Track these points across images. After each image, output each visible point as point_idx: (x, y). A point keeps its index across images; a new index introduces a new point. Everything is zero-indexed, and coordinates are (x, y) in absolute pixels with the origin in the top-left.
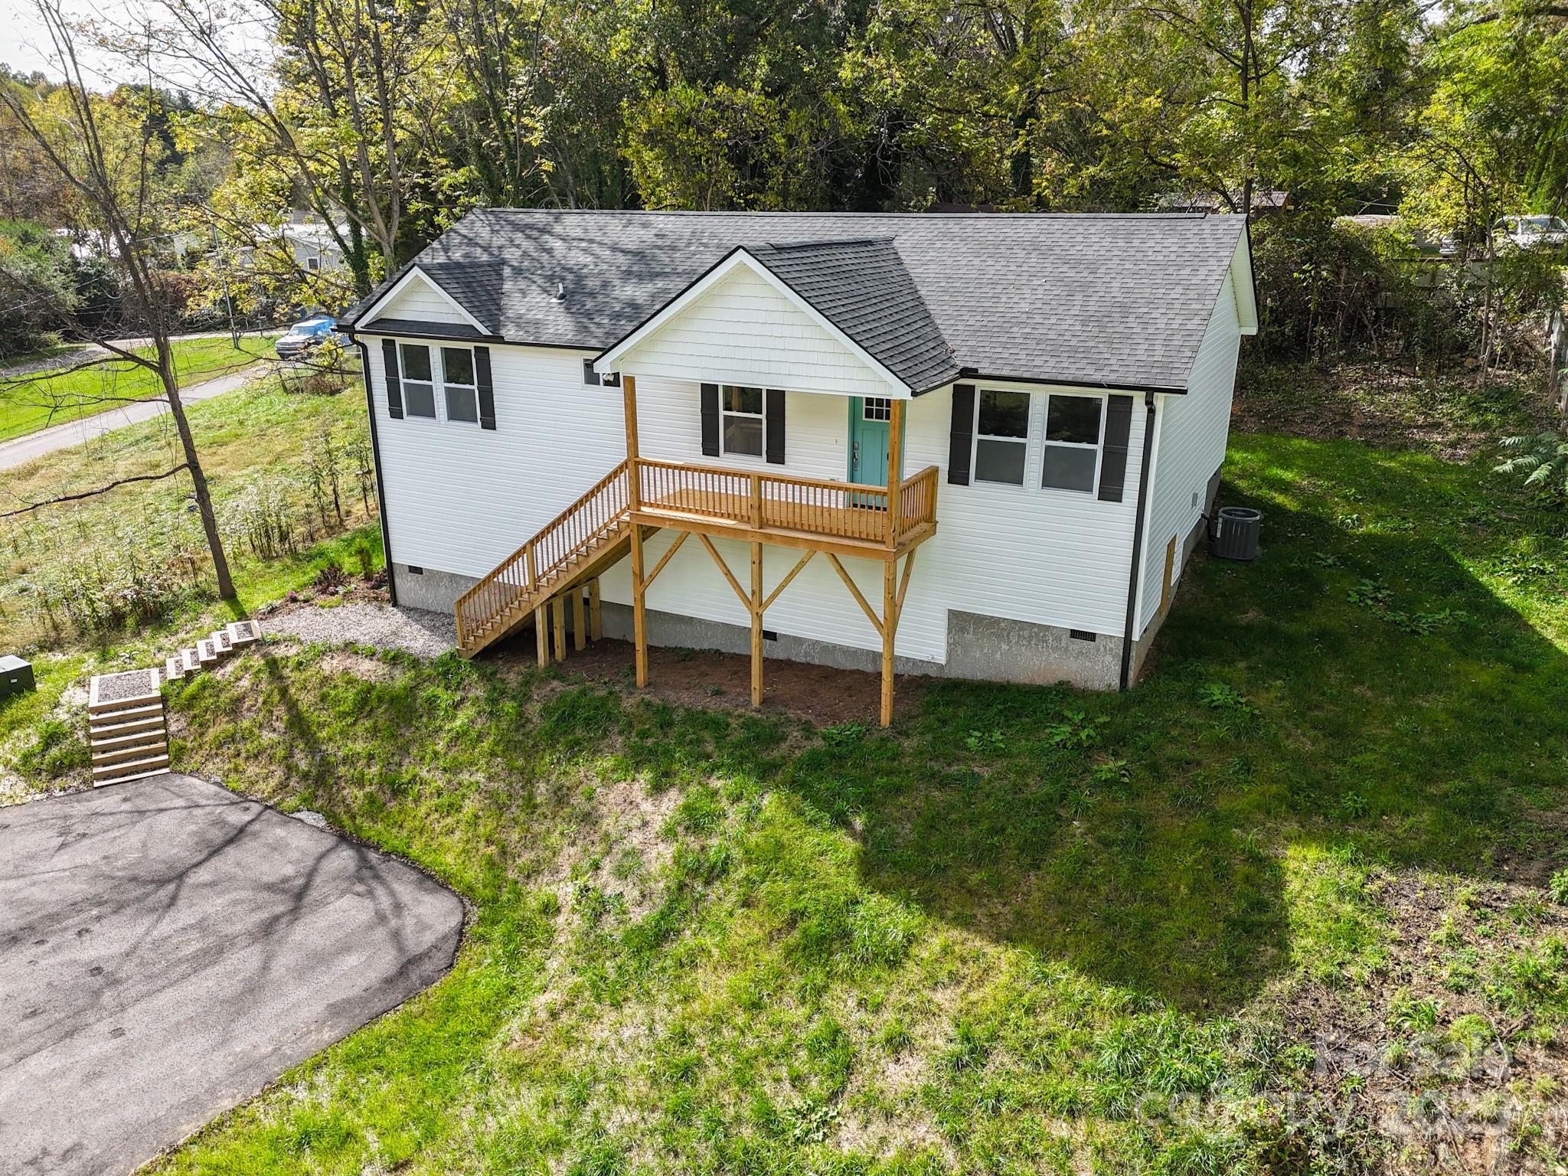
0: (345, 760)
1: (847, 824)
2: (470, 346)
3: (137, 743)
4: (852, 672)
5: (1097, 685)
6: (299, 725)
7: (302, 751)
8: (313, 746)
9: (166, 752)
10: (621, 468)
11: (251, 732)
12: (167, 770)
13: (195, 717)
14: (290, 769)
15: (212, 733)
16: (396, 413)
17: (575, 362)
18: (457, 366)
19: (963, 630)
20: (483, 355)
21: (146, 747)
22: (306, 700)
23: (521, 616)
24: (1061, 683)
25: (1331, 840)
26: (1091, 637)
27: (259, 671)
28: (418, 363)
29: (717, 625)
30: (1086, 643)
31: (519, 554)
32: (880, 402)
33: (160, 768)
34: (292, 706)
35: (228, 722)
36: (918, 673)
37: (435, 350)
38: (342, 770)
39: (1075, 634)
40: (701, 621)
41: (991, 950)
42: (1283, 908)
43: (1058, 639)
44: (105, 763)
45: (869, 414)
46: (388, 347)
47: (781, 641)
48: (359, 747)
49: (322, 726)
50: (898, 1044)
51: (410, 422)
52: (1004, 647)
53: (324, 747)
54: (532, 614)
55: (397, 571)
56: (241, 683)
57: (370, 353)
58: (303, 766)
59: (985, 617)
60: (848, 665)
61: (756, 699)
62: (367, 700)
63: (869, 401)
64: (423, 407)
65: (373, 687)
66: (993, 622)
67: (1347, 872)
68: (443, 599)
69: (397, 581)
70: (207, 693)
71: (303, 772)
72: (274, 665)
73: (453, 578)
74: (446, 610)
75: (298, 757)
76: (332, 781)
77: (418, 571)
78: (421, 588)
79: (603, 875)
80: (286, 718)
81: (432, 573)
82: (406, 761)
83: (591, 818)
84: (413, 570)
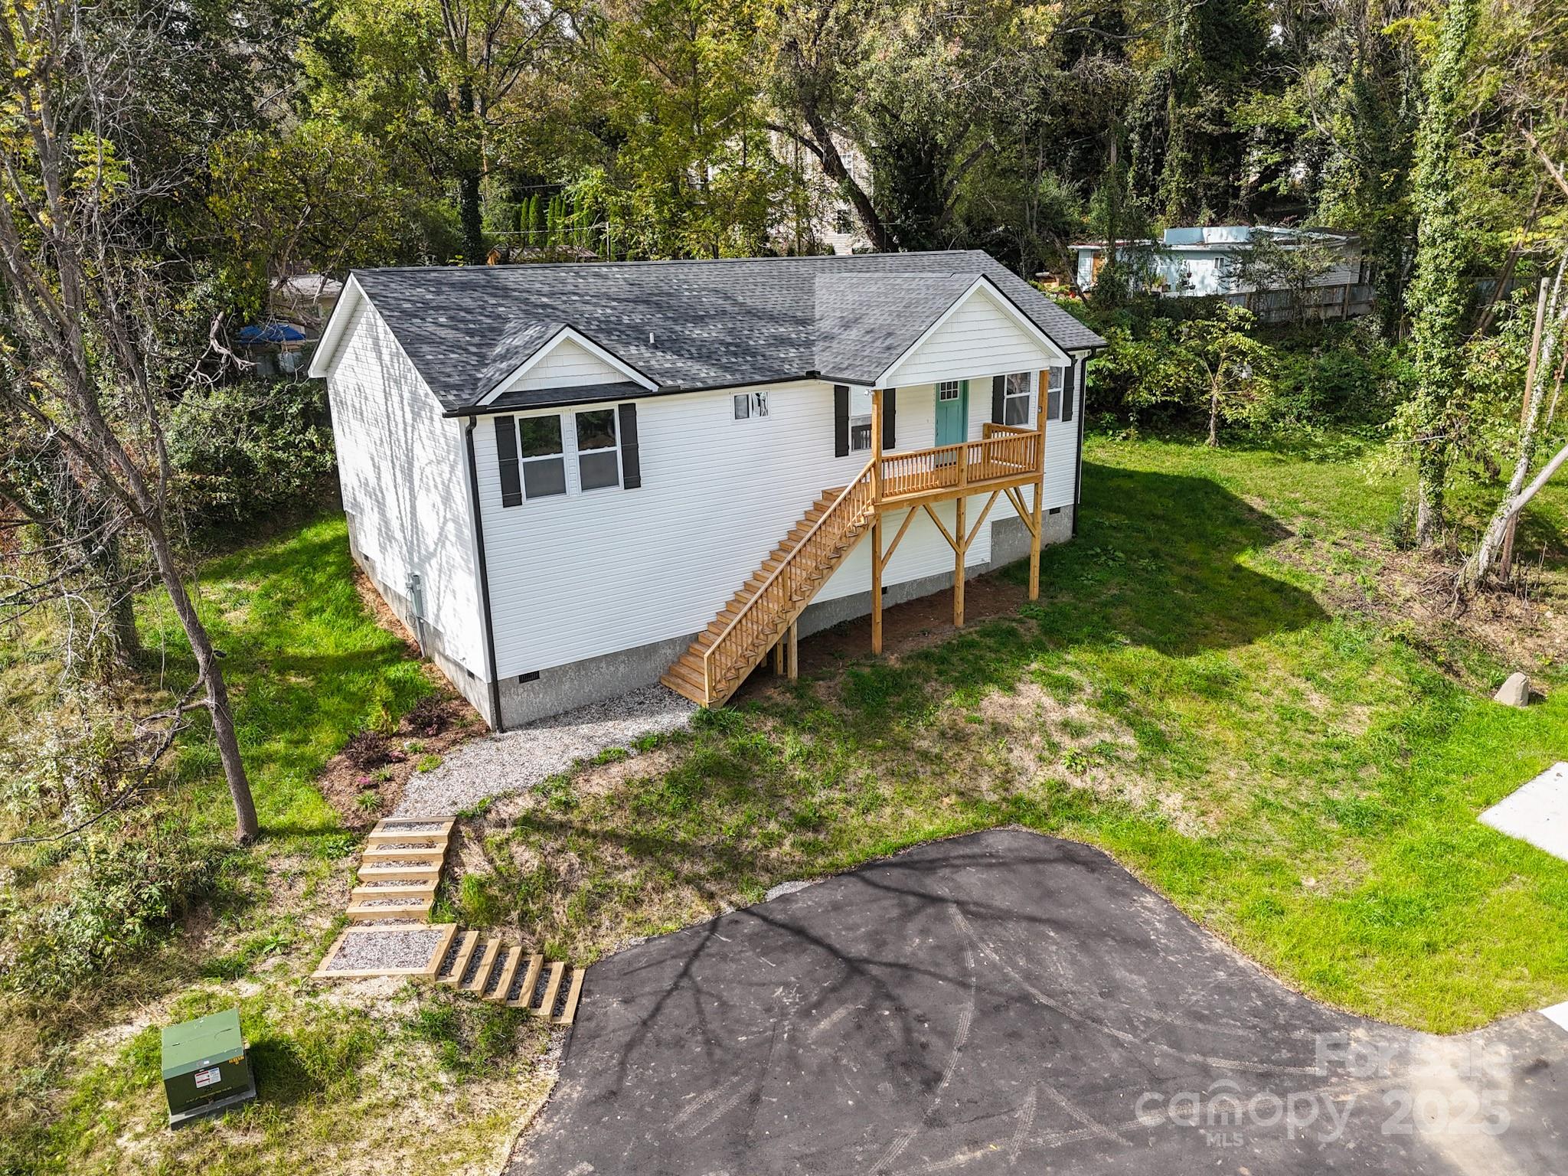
2: (614, 405)
5: (1062, 539)
6: (642, 847)
7: (683, 861)
9: (547, 960)
11: (605, 886)
12: (579, 972)
14: (694, 882)
15: (562, 917)
16: (511, 498)
17: (727, 402)
18: (593, 430)
19: (999, 533)
20: (629, 412)
21: (532, 968)
22: (620, 824)
23: (777, 638)
24: (1048, 546)
26: (1058, 510)
27: (523, 837)
28: (544, 436)
29: (844, 599)
30: (1056, 515)
32: (950, 385)
34: (612, 837)
35: (564, 897)
36: (975, 575)
37: (568, 418)
38: (747, 845)
39: (1051, 511)
40: (830, 602)
44: (536, 1000)
46: (504, 427)
49: (672, 831)
51: (530, 508)
53: (700, 844)
55: (502, 689)
56: (520, 859)
57: (475, 438)
58: (702, 869)
59: (1010, 520)
61: (961, 620)
64: (550, 483)
65: (675, 775)
66: (1014, 521)
68: (568, 692)
69: (503, 701)
70: (494, 891)
71: (711, 874)
72: (530, 823)
73: (581, 665)
74: (569, 707)
75: (687, 867)
76: (750, 859)
77: (534, 676)
78: (537, 694)
79: (1070, 745)
80: (622, 851)
81: (552, 671)
82: (787, 803)
83: (999, 730)
84: (525, 678)
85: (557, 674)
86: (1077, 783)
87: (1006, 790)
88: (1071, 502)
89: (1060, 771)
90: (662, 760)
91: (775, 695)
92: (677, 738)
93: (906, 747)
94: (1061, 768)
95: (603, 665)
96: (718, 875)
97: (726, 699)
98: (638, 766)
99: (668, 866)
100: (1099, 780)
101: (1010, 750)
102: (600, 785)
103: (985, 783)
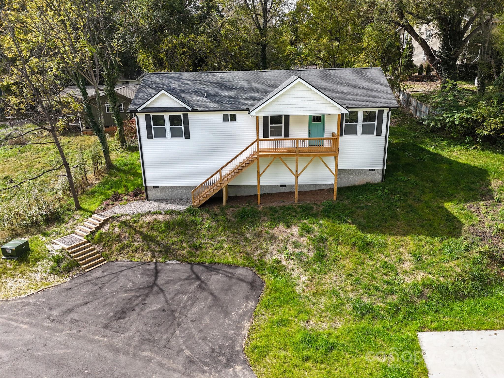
0: (172, 244)
1: (348, 222)
2: (181, 114)
3: (90, 256)
4: (310, 191)
5: (376, 182)
6: (146, 238)
7: (154, 245)
8: (157, 243)
9: (101, 256)
10: (254, 142)
11: (130, 244)
12: (106, 262)
13: (105, 244)
14: (153, 252)
15: (114, 248)
16: (150, 137)
17: (220, 115)
19: (341, 174)
20: (186, 116)
21: (94, 257)
22: (145, 230)
23: (217, 191)
24: (367, 183)
25: (451, 201)
26: (374, 170)
27: (120, 226)
28: (159, 120)
29: (267, 186)
30: (372, 172)
31: (217, 172)
32: (317, 117)
33: (103, 262)
34: (141, 233)
35: (118, 243)
36: (328, 188)
37: (167, 116)
38: (174, 247)
39: (370, 170)
41: (404, 238)
42: (453, 215)
43: (366, 172)
44: (84, 264)
45: (314, 121)
46: (147, 117)
47: (287, 187)
48: (175, 239)
49: (157, 236)
50: (401, 261)
51: (156, 140)
52: (352, 176)
53: (162, 242)
54: (222, 189)
55: (148, 189)
56: (115, 231)
57: (140, 119)
58: (157, 249)
59: (347, 170)
60: (308, 190)
61: (296, 200)
62: (169, 226)
63: (314, 117)
65: (169, 222)
66: (349, 170)
67: (459, 206)
68: (167, 195)
69: (148, 192)
70: (104, 236)
71: (158, 251)
72: (125, 223)
73: (172, 187)
74: (168, 198)
75: (153, 247)
76: (172, 251)
77: (158, 187)
78: (158, 193)
79: (290, 249)
80: (141, 237)
81: (163, 187)
82: (195, 239)
83: (273, 238)
84: (155, 187)
85: (165, 188)
86: (284, 263)
87: (262, 257)
88: (381, 167)
89: (282, 257)
90: (168, 217)
91: (216, 209)
92: (178, 213)
93: (242, 235)
94: (283, 256)
95: (179, 188)
96: (160, 252)
97: (199, 206)
98: (161, 217)
99: (149, 245)
100: (291, 264)
101: (272, 245)
102: (147, 219)
103: (257, 253)
